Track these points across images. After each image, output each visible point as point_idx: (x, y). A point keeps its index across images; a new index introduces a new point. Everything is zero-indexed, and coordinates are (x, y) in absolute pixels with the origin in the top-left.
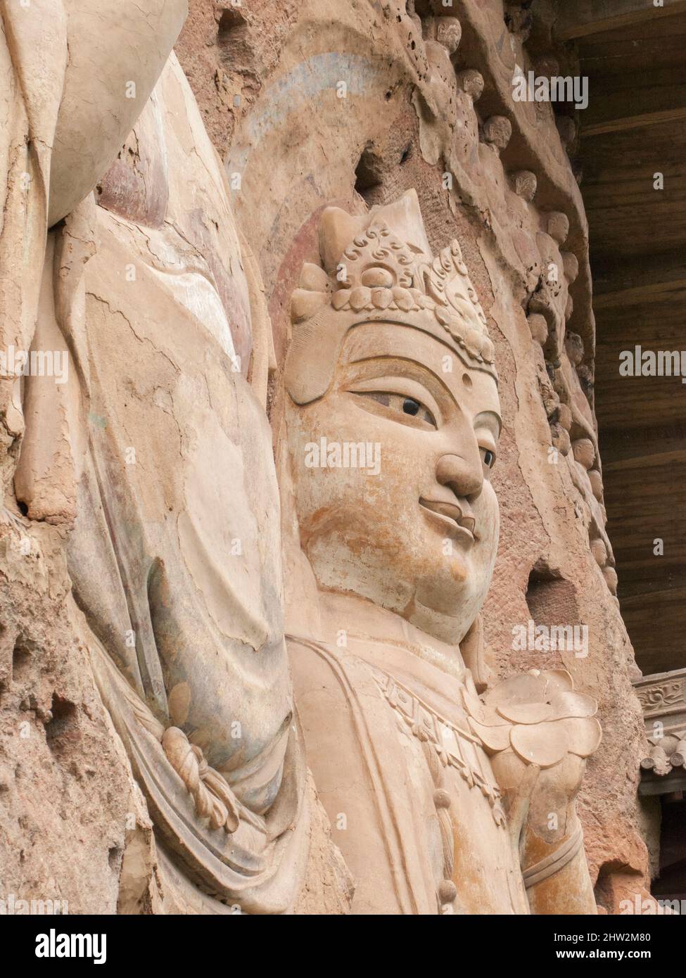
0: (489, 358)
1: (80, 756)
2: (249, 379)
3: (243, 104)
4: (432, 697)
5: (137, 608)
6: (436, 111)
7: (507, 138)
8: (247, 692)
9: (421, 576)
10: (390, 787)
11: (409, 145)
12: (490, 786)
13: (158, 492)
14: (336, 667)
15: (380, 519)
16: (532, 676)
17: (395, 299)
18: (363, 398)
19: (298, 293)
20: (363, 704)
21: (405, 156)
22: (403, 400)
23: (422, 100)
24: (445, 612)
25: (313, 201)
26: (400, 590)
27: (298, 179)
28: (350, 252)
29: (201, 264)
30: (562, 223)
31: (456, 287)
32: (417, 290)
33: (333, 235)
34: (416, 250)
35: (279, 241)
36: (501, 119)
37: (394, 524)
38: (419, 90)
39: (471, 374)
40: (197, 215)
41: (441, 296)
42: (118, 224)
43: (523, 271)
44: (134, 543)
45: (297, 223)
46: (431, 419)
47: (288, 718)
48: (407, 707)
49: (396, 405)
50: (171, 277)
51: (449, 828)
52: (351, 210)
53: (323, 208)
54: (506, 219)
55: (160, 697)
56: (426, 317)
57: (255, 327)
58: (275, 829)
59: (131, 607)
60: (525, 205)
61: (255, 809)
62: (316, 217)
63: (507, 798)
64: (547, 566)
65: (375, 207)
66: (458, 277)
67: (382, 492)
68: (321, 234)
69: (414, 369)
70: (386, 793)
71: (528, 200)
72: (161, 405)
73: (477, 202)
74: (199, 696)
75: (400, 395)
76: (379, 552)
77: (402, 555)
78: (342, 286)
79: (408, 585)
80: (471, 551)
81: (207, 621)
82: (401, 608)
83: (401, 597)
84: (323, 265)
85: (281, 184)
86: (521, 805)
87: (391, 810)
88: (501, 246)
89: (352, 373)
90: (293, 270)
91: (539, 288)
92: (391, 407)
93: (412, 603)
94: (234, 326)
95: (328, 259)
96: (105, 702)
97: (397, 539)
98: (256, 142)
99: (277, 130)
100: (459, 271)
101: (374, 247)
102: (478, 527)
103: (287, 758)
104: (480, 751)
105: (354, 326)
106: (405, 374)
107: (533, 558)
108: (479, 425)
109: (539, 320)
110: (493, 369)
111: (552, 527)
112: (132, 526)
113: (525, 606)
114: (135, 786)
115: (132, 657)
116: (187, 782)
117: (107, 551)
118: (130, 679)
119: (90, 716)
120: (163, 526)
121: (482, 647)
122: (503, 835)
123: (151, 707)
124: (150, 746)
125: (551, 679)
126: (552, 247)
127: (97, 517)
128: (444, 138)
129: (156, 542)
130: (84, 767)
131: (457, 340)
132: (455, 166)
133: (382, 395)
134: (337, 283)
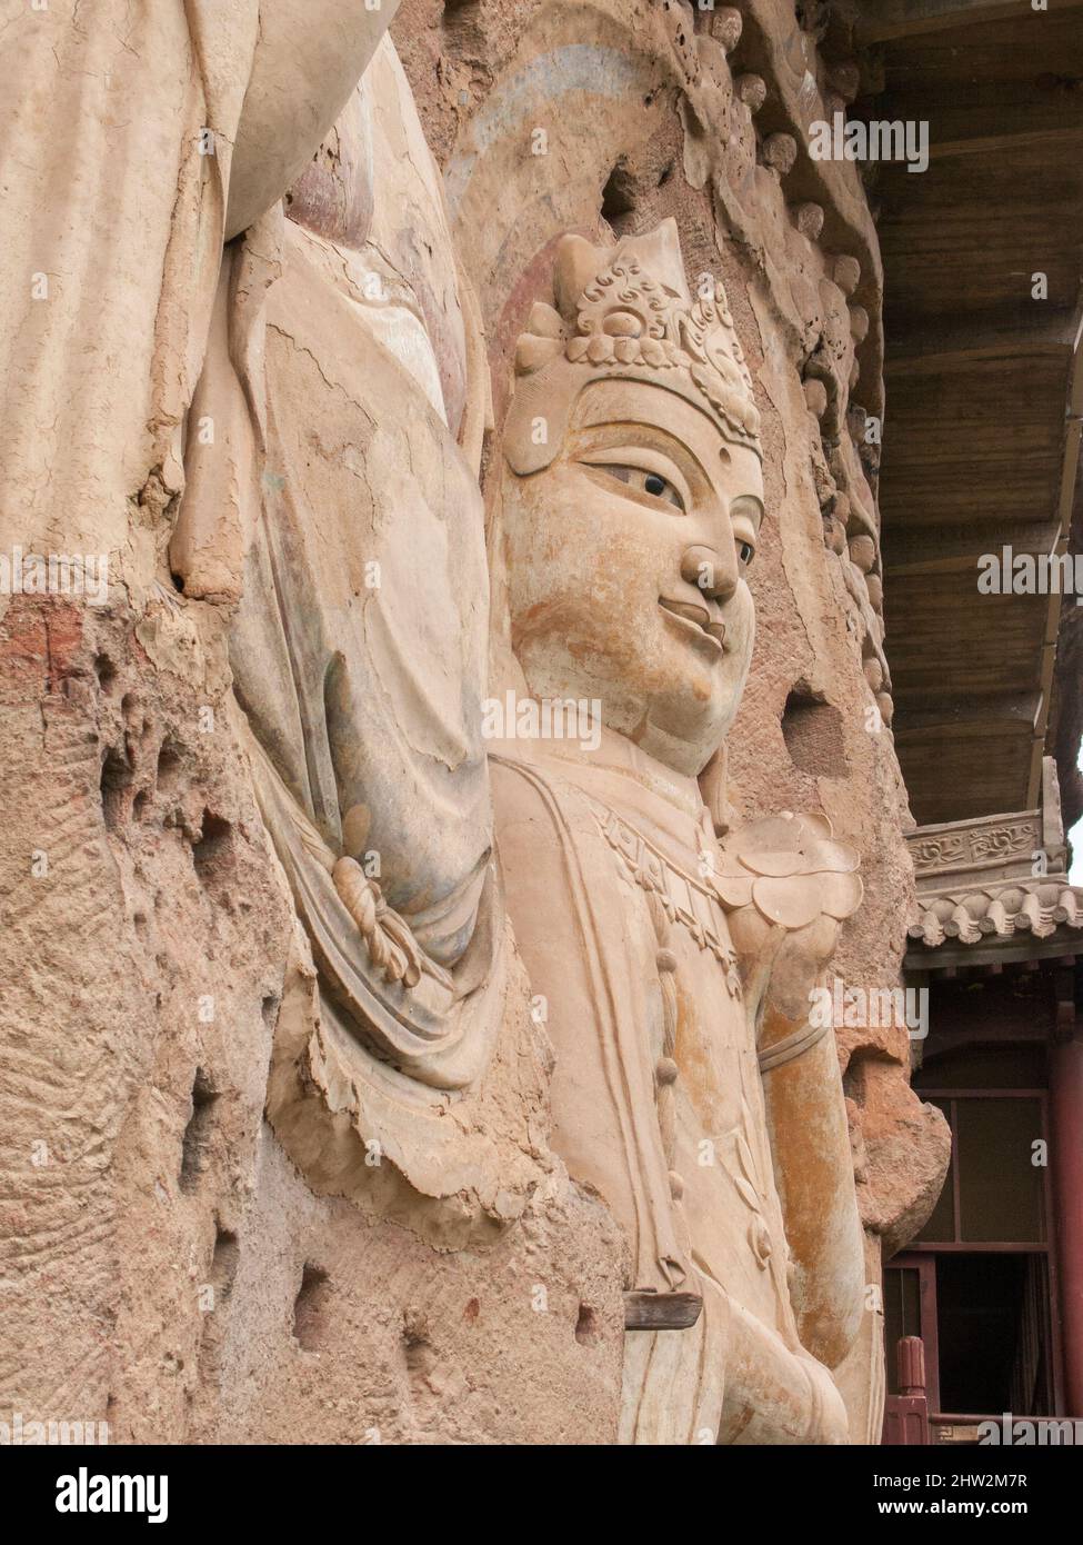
0: (754, 431)
1: (234, 886)
2: (459, 440)
3: (470, 102)
4: (662, 838)
5: (310, 711)
6: (705, 124)
7: (791, 161)
8: (439, 820)
9: (656, 691)
10: (604, 943)
11: (670, 164)
12: (726, 948)
13: (343, 572)
14: (548, 796)
15: (610, 620)
16: (783, 819)
17: (643, 352)
18: (597, 470)
19: (526, 338)
20: (577, 842)
21: (665, 177)
22: (646, 477)
23: (689, 108)
24: (683, 737)
25: (550, 227)
26: (629, 707)
27: (532, 198)
28: (591, 292)
29: (409, 296)
30: (851, 269)
31: (718, 341)
32: (670, 343)
33: (572, 270)
34: (672, 293)
35: (506, 273)
36: (786, 137)
37: (627, 627)
38: (686, 97)
39: (732, 450)
40: (407, 235)
41: (700, 352)
42: (310, 242)
43: (800, 326)
44: (311, 633)
45: (528, 252)
46: (678, 501)
47: (486, 854)
48: (630, 848)
49: (637, 482)
50: (372, 311)
51: (672, 994)
52: (594, 240)
53: (561, 235)
54: (783, 260)
55: (334, 820)
56: (679, 377)
57: (470, 378)
58: (464, 985)
59: (304, 710)
60: (808, 244)
61: (440, 961)
62: (552, 246)
63: (745, 964)
64: (808, 687)
65: (625, 238)
66: (721, 328)
67: (615, 587)
68: (557, 268)
69: (662, 439)
70: (600, 950)
71: (812, 240)
72: (351, 466)
73: (749, 238)
74: (380, 822)
75: (643, 470)
76: (606, 659)
77: (634, 665)
78: (579, 333)
79: (639, 702)
80: (718, 664)
81: (394, 732)
82: (629, 730)
83: (631, 716)
84: (557, 306)
85: (511, 204)
86: (762, 972)
87: (604, 971)
88: (776, 294)
89: (585, 440)
90: (520, 310)
91: (819, 348)
92: (630, 484)
93: (643, 724)
94: (445, 375)
95: (563, 298)
96: (267, 823)
97: (630, 644)
98: (483, 150)
99: (510, 136)
100: (722, 322)
101: (620, 286)
102: (728, 636)
103: (482, 901)
104: (715, 906)
105: (591, 383)
106: (650, 445)
107: (792, 677)
108: (736, 512)
109: (817, 387)
110: (757, 444)
111: (818, 640)
112: (310, 613)
113: (780, 734)
114: (298, 925)
115: (301, 768)
116: (360, 924)
117: (278, 641)
118: (298, 796)
119: (247, 838)
120: (347, 615)
121: (725, 782)
122: (737, 1008)
123: (322, 832)
124: (318, 879)
125: (805, 824)
126: (838, 299)
127: (267, 599)
128: (714, 157)
129: (338, 631)
130: (237, 899)
131: (716, 406)
132: (725, 192)
133: (622, 469)
134: (574, 328)
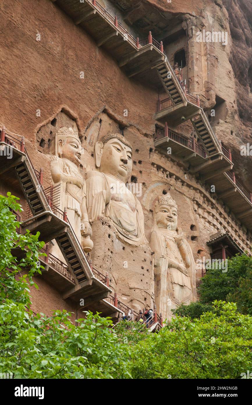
3: (146, 190)
5: (119, 222)
6: (173, 185)
7: (187, 185)
11: (169, 188)
12: (174, 240)
14: (156, 232)
15: (162, 221)
17: (163, 203)
20: (158, 234)
21: (169, 190)
23: (170, 184)
33: (160, 198)
37: (164, 221)
39: (172, 208)
40: (128, 200)
41: (168, 202)
42: (116, 202)
45: (155, 198)
46: (167, 212)
48: (164, 235)
49: (164, 211)
50: (122, 205)
54: (187, 192)
55: (121, 227)
56: (166, 204)
66: (171, 199)
67: (163, 219)
68: (158, 198)
70: (159, 240)
71: (192, 190)
73: (181, 192)
74: (124, 227)
77: (165, 223)
79: (166, 226)
80: (172, 222)
82: (165, 228)
85: (152, 195)
86: (177, 241)
88: (186, 195)
89: (160, 210)
91: (194, 198)
99: (151, 191)
102: (173, 220)
105: (160, 206)
106: (165, 209)
107: (191, 224)
108: (173, 212)
111: (194, 221)
113: (190, 228)
118: (118, 226)
122: (175, 244)
128: (175, 187)
131: (169, 205)
132: (177, 189)
133: (162, 211)
134: (159, 202)
